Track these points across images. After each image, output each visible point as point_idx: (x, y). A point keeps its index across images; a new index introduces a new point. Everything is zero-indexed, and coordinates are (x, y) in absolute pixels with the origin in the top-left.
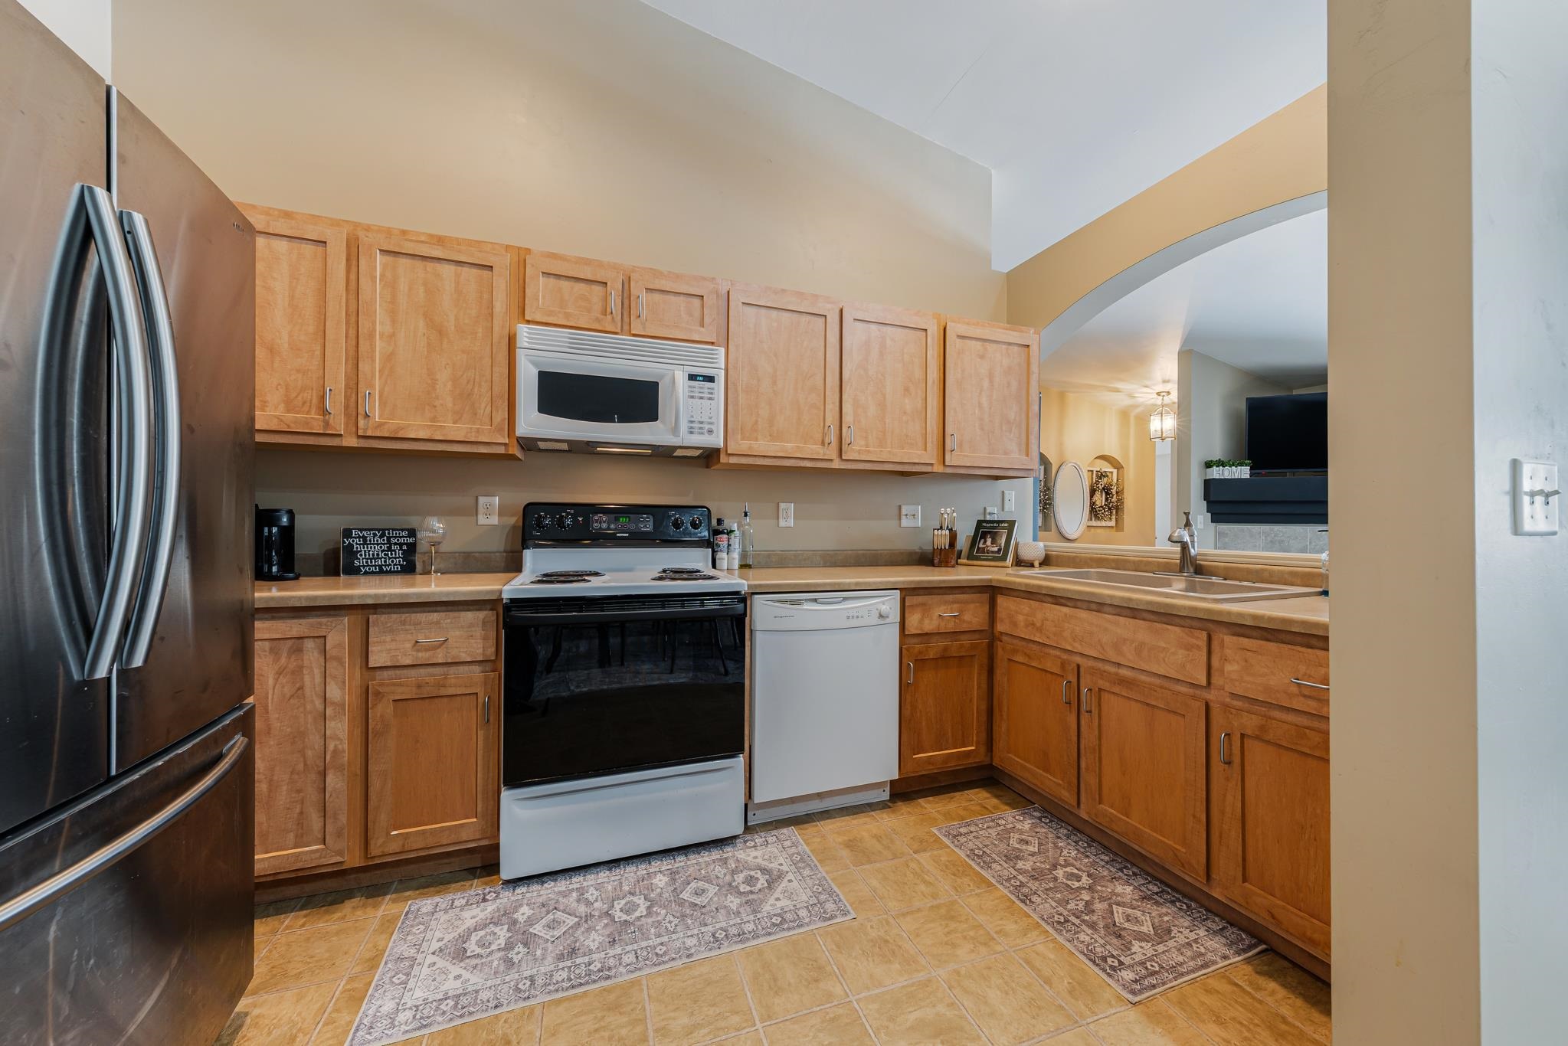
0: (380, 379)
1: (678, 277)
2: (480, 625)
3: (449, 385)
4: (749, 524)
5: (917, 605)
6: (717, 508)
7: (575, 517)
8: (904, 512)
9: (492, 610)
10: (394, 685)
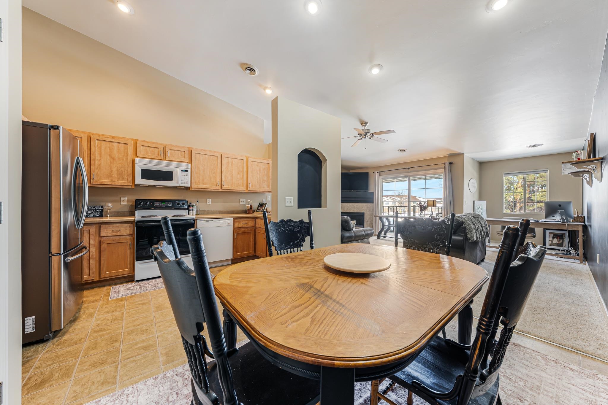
0: (97, 170)
1: (178, 147)
2: (129, 227)
3: (116, 172)
4: (198, 204)
5: (237, 221)
6: (189, 200)
7: (150, 203)
8: (241, 201)
9: (131, 223)
10: (107, 240)
